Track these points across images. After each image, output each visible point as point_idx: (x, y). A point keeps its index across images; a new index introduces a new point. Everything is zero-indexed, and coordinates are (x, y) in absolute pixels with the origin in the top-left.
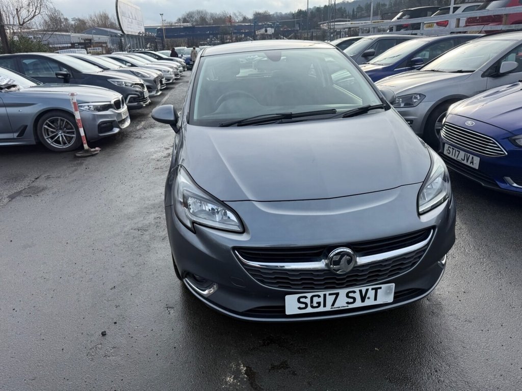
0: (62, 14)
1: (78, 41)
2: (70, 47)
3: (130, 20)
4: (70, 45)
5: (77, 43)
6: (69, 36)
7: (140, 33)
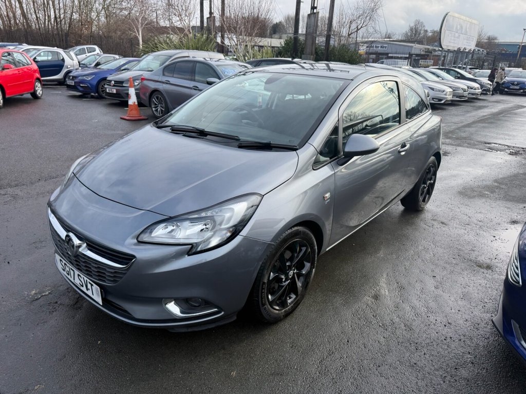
0: (424, 26)
1: (418, 52)
2: (405, 58)
3: (457, 35)
4: (408, 56)
5: (416, 54)
6: (412, 47)
7: (459, 49)
